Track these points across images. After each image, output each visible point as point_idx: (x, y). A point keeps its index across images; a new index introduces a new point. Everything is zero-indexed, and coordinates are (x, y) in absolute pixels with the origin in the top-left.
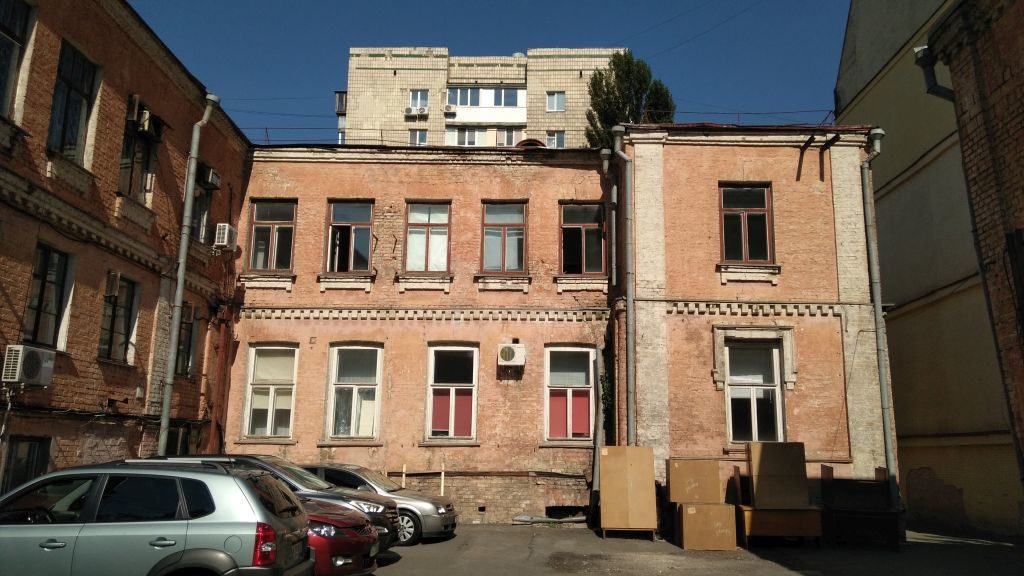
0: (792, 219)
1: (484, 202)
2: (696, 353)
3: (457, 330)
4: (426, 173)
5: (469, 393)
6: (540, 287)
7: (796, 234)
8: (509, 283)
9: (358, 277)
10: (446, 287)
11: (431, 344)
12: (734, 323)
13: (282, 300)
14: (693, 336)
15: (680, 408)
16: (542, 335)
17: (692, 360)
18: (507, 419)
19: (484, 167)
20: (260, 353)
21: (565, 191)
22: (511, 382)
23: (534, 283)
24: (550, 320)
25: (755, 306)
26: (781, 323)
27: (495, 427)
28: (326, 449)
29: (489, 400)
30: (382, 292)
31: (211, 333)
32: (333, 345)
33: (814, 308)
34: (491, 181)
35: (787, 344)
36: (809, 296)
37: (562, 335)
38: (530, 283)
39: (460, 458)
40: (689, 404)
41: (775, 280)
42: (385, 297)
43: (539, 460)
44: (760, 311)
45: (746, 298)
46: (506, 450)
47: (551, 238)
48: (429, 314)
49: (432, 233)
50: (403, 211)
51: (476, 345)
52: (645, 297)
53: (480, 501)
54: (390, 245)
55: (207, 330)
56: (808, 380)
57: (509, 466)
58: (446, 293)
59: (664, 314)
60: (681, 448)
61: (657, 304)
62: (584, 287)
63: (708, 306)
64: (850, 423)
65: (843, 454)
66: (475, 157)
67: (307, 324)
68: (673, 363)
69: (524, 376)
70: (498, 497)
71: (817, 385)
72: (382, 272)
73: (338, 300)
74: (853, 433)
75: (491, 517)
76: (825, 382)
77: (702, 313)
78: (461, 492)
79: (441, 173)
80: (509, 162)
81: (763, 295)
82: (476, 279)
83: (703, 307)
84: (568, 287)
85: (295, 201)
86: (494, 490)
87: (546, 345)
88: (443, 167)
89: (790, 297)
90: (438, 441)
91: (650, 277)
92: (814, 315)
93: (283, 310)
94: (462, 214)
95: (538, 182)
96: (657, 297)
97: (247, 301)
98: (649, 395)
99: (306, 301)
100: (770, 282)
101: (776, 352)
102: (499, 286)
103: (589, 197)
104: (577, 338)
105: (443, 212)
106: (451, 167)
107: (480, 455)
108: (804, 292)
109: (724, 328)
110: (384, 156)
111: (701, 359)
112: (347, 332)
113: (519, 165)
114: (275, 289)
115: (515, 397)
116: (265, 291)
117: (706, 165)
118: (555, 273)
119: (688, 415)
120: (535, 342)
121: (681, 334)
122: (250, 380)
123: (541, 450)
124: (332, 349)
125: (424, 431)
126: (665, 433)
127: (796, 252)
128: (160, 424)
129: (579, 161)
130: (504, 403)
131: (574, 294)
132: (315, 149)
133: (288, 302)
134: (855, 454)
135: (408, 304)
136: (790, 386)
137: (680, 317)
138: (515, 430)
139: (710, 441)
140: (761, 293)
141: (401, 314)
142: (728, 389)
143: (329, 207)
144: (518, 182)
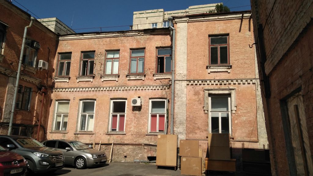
0: (237, 47)
1: (131, 49)
2: (198, 100)
3: (120, 94)
4: (112, 41)
5: (123, 116)
6: (149, 78)
7: (238, 53)
8: (138, 77)
9: (89, 77)
10: (117, 79)
11: (112, 99)
12: (212, 88)
13: (66, 85)
14: (197, 93)
15: (191, 121)
16: (148, 95)
17: (196, 102)
18: (135, 125)
19: (131, 37)
20: (59, 103)
21: (158, 44)
22: (137, 112)
23: (146, 76)
24: (151, 89)
25: (220, 81)
26: (231, 87)
27: (131, 128)
28: (77, 135)
29: (129, 118)
30: (97, 82)
31: (38, 96)
32: (81, 100)
33: (244, 81)
34: (133, 42)
35: (233, 95)
36: (243, 76)
37: (155, 95)
38: (145, 77)
39: (119, 139)
40: (194, 119)
41: (229, 71)
42: (97, 83)
43: (146, 140)
44: (223, 83)
45: (218, 78)
46: (134, 136)
47: (153, 61)
48: (111, 89)
49: (114, 61)
50: (104, 54)
51: (126, 99)
52: (179, 79)
53: (125, 154)
54: (99, 66)
55: (37, 95)
56: (241, 109)
57: (135, 142)
58: (117, 81)
59: (186, 85)
60: (191, 135)
61: (183, 82)
62: (163, 77)
63: (202, 82)
64: (258, 126)
65: (255, 139)
66: (127, 34)
67: (73, 93)
68: (189, 104)
69: (142, 110)
70: (131, 153)
71: (245, 111)
72: (97, 75)
73: (82, 85)
74: (259, 130)
75: (128, 160)
76: (248, 110)
77: (200, 85)
78: (118, 151)
79: (117, 40)
80: (139, 35)
81: (225, 77)
82: (127, 76)
83: (200, 82)
84: (158, 78)
85: (71, 53)
86: (130, 150)
87: (150, 99)
88: (117, 38)
89: (235, 77)
90: (113, 133)
91: (181, 72)
92: (245, 84)
93: (66, 89)
94: (123, 54)
95: (149, 41)
96: (184, 79)
97: (56, 86)
98: (179, 115)
99: (73, 86)
100: (227, 72)
101: (229, 99)
102: (134, 78)
103: (166, 45)
104: (160, 96)
105: (118, 54)
106: (120, 38)
107: (126, 138)
108: (241, 75)
109: (208, 90)
110: (98, 36)
111: (200, 102)
112: (85, 95)
113: (143, 35)
114: (64, 82)
115: (138, 117)
116: (61, 83)
117: (204, 29)
118: (154, 73)
119: (194, 123)
120: (146, 97)
121: (192, 92)
122: (56, 112)
123: (147, 136)
124: (80, 101)
125: (108, 129)
126: (184, 130)
127: (238, 60)
128: (9, 126)
129: (163, 33)
130: (135, 119)
131: (160, 80)
132: (77, 35)
133: (68, 86)
134: (260, 138)
135: (105, 85)
136: (234, 112)
137: (192, 86)
138: (138, 129)
139: (202, 133)
140: (224, 76)
141: (102, 89)
142: (210, 114)
143: (82, 54)
144: (142, 42)
